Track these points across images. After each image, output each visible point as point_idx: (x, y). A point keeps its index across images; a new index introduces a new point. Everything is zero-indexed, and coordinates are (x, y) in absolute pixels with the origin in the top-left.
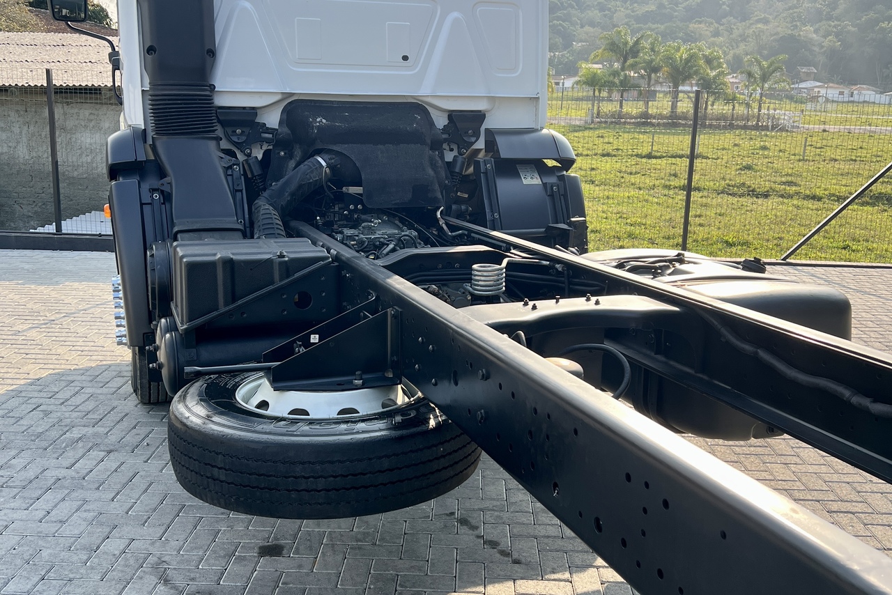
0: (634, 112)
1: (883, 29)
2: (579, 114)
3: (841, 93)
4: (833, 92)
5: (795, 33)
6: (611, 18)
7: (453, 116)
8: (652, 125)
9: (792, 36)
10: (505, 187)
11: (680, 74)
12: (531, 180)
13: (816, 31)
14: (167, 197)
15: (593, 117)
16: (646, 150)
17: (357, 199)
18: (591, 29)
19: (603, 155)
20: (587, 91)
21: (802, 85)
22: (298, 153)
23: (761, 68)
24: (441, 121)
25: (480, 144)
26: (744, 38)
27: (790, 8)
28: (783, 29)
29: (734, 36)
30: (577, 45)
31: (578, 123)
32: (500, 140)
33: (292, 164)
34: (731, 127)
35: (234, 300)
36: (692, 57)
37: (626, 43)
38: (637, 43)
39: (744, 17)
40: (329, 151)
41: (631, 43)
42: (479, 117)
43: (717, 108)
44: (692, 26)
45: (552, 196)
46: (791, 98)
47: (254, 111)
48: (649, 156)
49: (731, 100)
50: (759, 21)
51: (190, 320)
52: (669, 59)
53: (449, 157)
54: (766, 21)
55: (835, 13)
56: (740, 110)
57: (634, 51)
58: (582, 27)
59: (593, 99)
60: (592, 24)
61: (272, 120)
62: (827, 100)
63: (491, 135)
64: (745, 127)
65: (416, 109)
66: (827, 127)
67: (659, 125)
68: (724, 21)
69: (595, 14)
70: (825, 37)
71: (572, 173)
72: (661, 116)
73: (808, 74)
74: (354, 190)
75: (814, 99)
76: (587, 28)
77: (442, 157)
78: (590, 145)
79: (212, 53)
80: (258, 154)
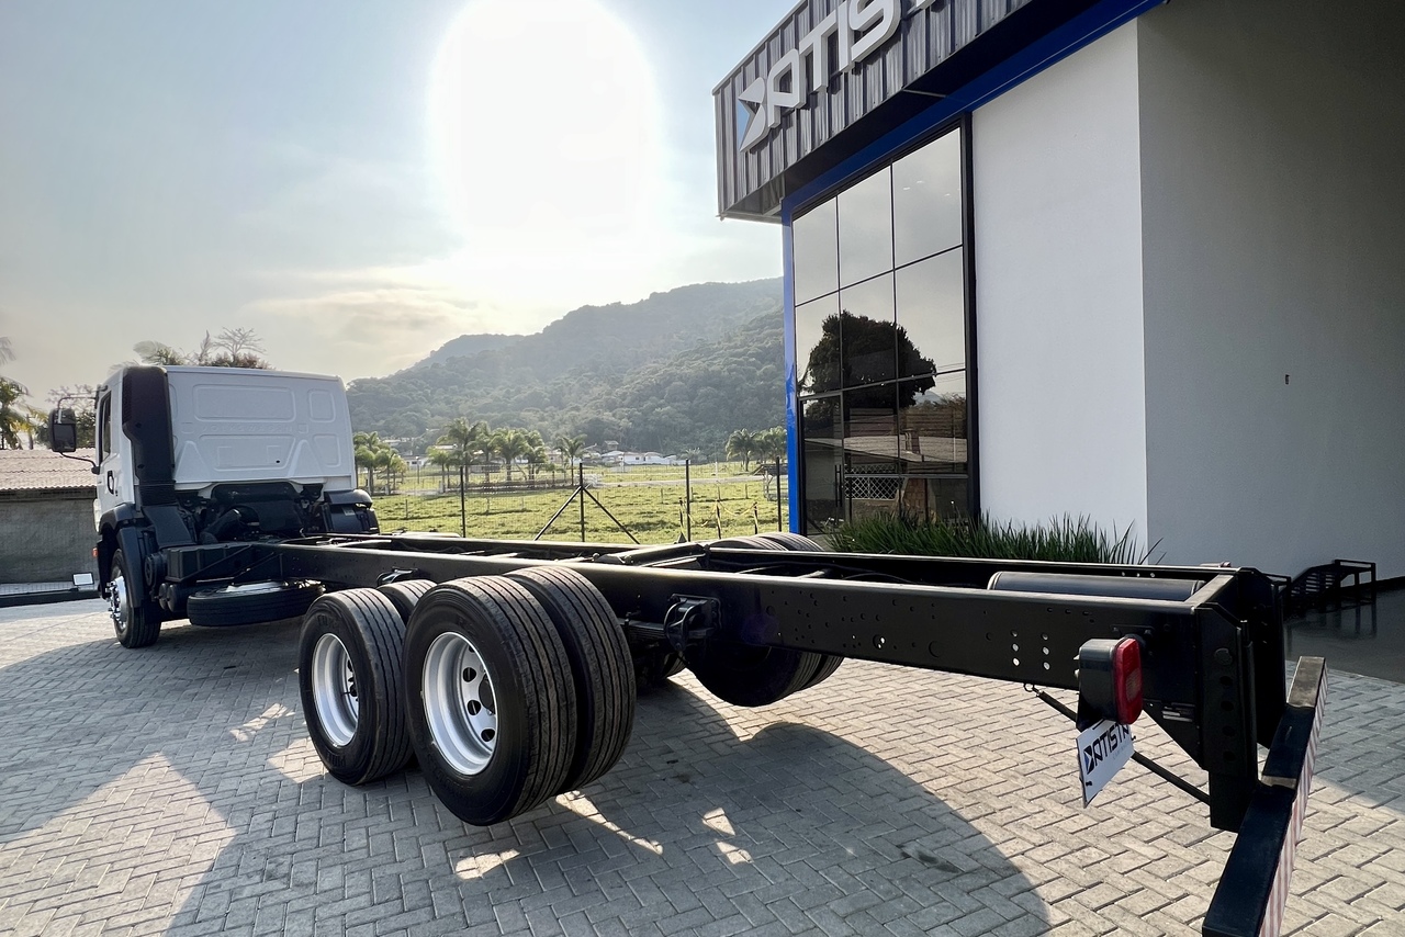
0: (478, 482)
1: (658, 413)
2: (432, 486)
3: (637, 459)
4: (630, 458)
5: (600, 417)
6: (457, 409)
7: (305, 487)
8: (494, 491)
9: (597, 420)
10: (335, 518)
11: (510, 451)
12: (350, 513)
13: (614, 415)
14: (152, 534)
15: (444, 488)
16: (484, 510)
17: (255, 528)
18: (441, 418)
19: (450, 516)
20: (438, 469)
21: (609, 454)
22: (222, 509)
23: (569, 444)
24: (299, 490)
25: (322, 499)
26: (563, 422)
27: (594, 399)
28: (592, 415)
29: (555, 420)
30: (430, 431)
31: (431, 493)
32: (331, 496)
33: (219, 515)
34: (554, 487)
35: (205, 566)
36: (517, 439)
37: (465, 430)
38: (473, 429)
39: (561, 406)
40: (240, 507)
41: (469, 429)
42: (320, 486)
43: (543, 475)
44: (523, 414)
45: (361, 520)
46: (603, 464)
47: (196, 492)
48: (487, 513)
49: (551, 468)
50: (573, 409)
51: (185, 575)
52: (501, 442)
53: (305, 506)
54: (577, 409)
55: (625, 402)
56: (559, 476)
57: (472, 435)
58: (433, 416)
59: (443, 474)
60: (441, 414)
61: (207, 495)
62: (625, 464)
63: (327, 494)
64: (564, 487)
65: (286, 484)
66: (621, 484)
67: (498, 490)
68: (547, 409)
69: (443, 406)
70: (620, 419)
71: (371, 510)
72: (499, 484)
73: (613, 446)
74: (254, 524)
75: (616, 464)
76: (437, 417)
77: (301, 505)
78: (441, 509)
79: (174, 466)
80: (199, 511)
